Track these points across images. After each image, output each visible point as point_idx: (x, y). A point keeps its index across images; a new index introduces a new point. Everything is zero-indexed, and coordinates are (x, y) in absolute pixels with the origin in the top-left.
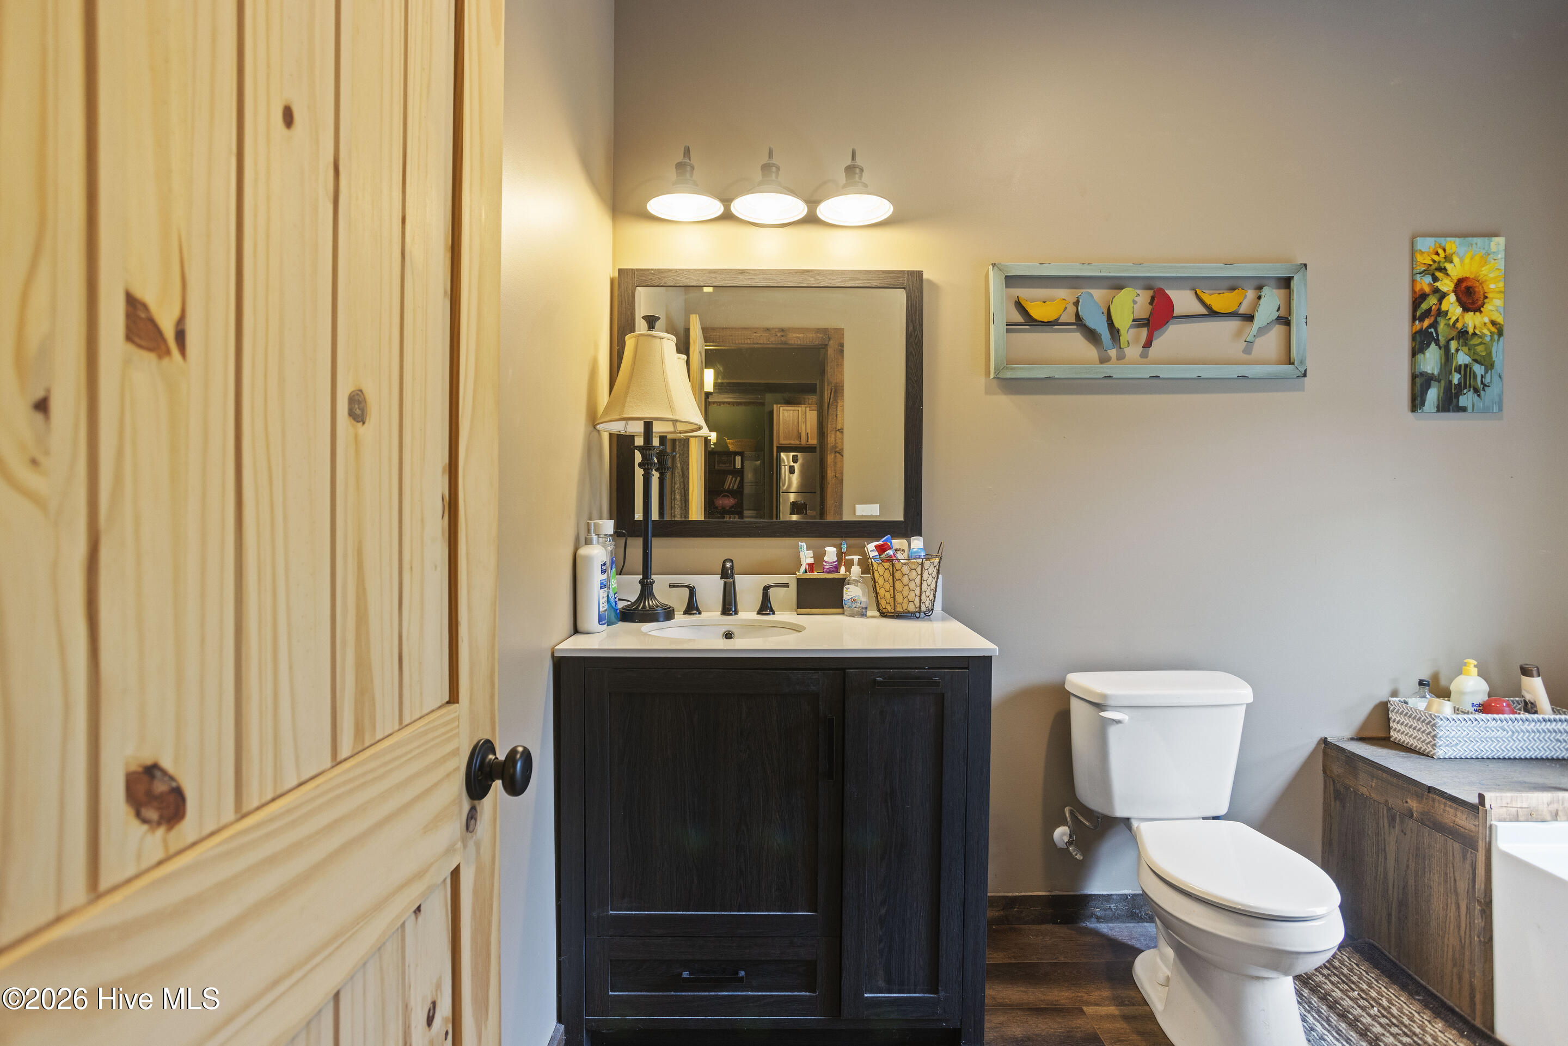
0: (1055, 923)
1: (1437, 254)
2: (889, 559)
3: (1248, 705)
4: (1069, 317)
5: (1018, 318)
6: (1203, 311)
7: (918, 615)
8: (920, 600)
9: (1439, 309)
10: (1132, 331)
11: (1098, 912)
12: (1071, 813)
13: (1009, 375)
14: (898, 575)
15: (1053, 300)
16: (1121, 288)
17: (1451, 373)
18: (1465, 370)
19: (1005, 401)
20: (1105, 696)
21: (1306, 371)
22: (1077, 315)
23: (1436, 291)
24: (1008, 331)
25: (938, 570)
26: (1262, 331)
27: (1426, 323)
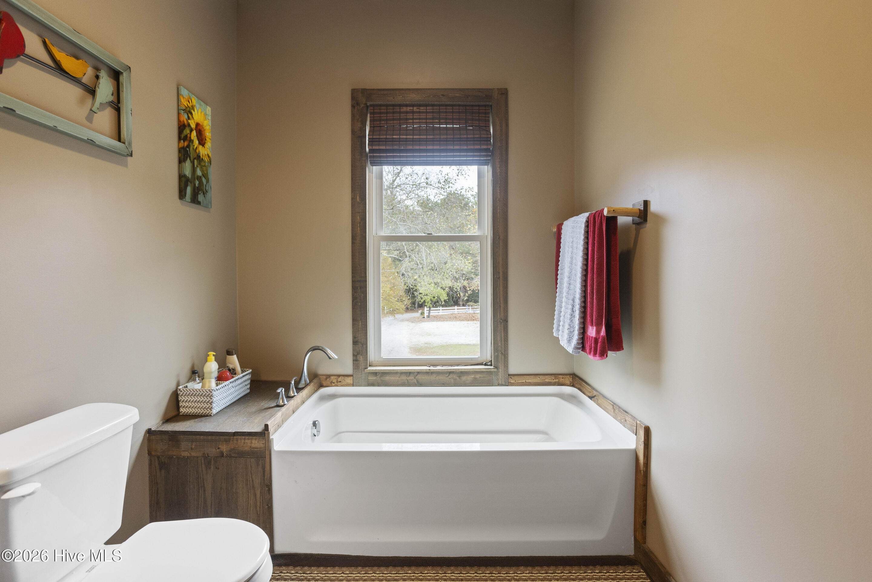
1: (189, 102)
6: (51, 63)
9: (190, 137)
17: (195, 180)
18: (199, 178)
20: (9, 474)
21: (132, 151)
23: (189, 125)
26: (102, 106)
27: (186, 144)
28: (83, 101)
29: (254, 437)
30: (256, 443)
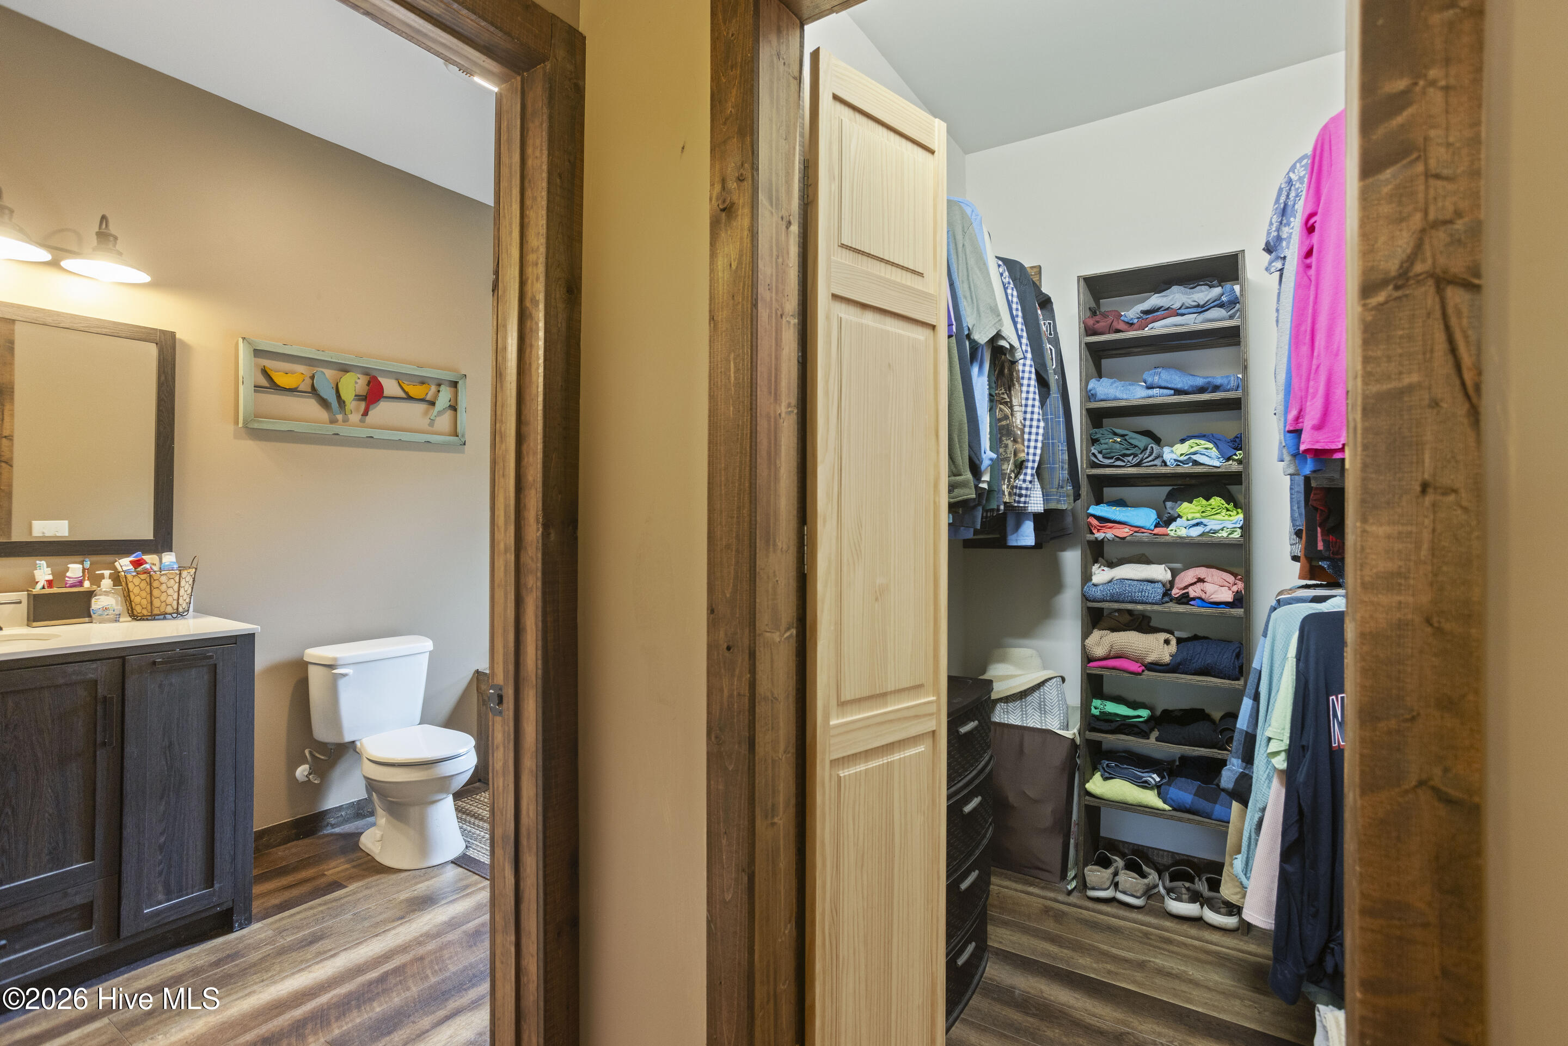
0: (299, 839)
2: (146, 572)
3: (430, 652)
4: (305, 386)
5: (264, 382)
6: (403, 395)
7: (175, 615)
8: (178, 603)
10: (354, 403)
11: (332, 821)
12: (311, 753)
13: (256, 426)
14: (155, 584)
15: (293, 373)
16: (347, 371)
19: (250, 447)
20: (335, 659)
21: (467, 441)
22: (313, 386)
24: (255, 391)
25: (194, 578)
26: (440, 413)
28: (426, 413)
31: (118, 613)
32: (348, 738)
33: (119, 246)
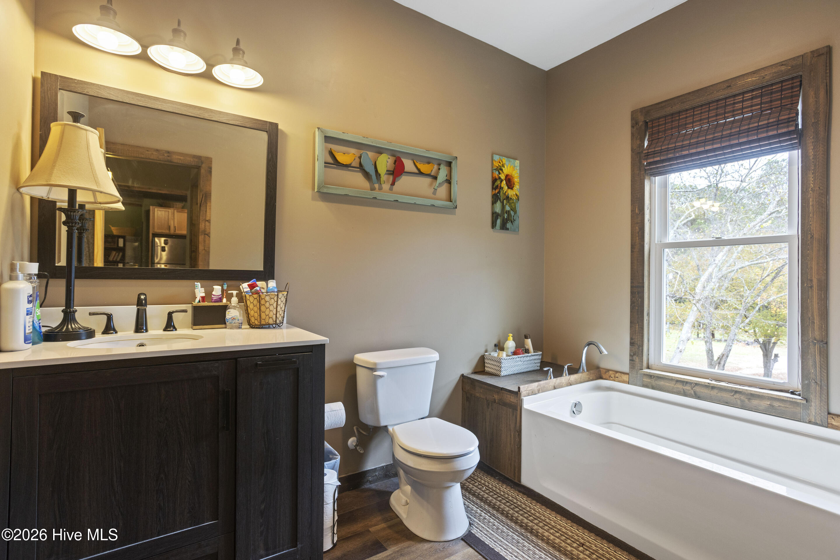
0: (349, 490)
1: (500, 163)
2: (257, 293)
3: (437, 361)
4: (356, 164)
5: (330, 160)
6: (416, 171)
7: (274, 326)
8: (276, 316)
9: (501, 186)
10: (386, 176)
11: (370, 479)
12: (357, 429)
13: (325, 191)
14: (263, 302)
15: (348, 154)
16: (381, 153)
17: (504, 214)
18: (508, 212)
19: (322, 205)
20: (375, 364)
21: (457, 205)
22: (360, 163)
23: (500, 178)
24: (325, 167)
25: (286, 299)
26: (440, 185)
27: (497, 191)
28: (431, 185)
29: (512, 394)
30: (512, 399)
31: (240, 322)
32: (383, 423)
33: (246, 58)
